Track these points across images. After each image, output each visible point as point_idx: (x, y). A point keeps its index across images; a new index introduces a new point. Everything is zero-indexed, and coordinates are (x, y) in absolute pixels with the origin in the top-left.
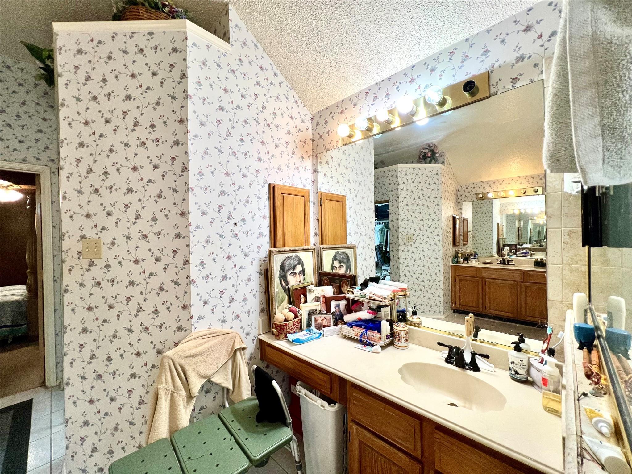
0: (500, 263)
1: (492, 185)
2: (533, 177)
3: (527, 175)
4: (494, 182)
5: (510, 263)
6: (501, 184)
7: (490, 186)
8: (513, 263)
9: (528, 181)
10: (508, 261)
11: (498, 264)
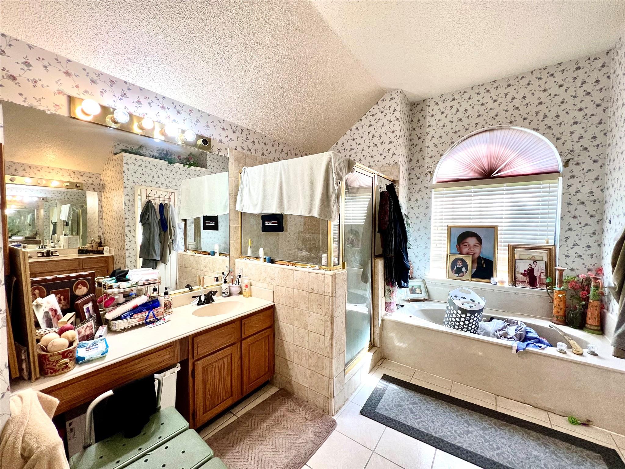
0: (43, 256)
1: (28, 169)
2: (74, 173)
3: (69, 169)
4: (30, 167)
5: (54, 255)
6: (39, 171)
7: (24, 170)
8: (57, 254)
9: (70, 175)
10: (52, 252)
11: (39, 257)
